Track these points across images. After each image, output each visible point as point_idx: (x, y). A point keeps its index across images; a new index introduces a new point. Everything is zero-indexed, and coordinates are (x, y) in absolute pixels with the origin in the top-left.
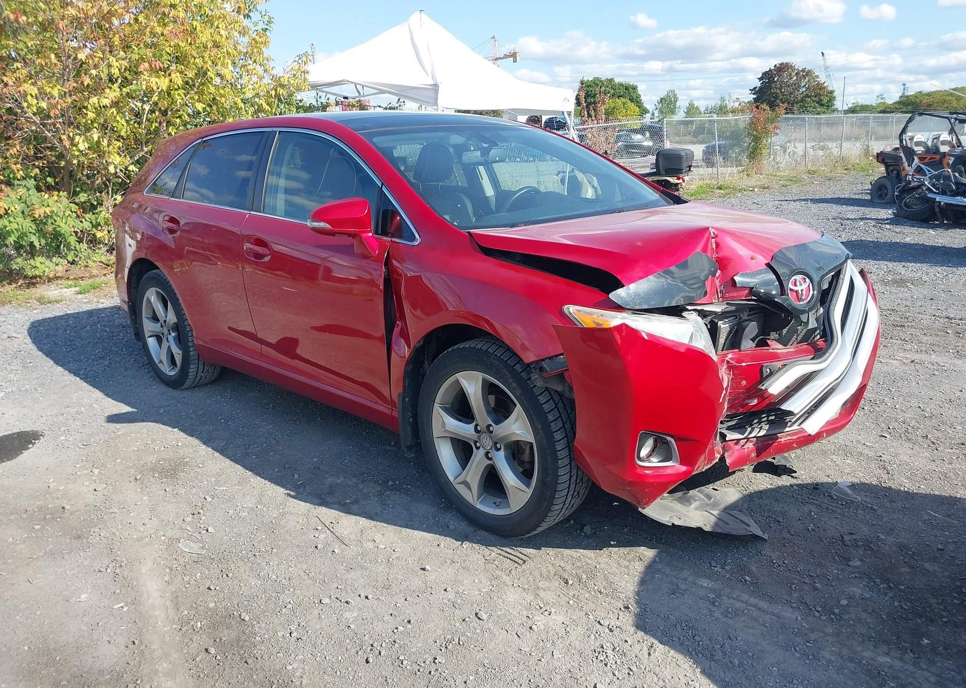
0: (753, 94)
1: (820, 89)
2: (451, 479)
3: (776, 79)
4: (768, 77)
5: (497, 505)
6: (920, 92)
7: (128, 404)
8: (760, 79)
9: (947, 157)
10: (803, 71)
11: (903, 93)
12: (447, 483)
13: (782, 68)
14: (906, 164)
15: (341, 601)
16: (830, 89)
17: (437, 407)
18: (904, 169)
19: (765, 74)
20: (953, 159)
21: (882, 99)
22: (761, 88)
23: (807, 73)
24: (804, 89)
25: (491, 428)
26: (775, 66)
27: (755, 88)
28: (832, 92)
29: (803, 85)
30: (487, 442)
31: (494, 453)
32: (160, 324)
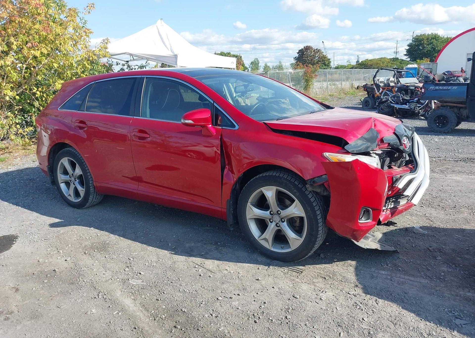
0: (295, 60)
1: (324, 58)
2: (257, 238)
3: (305, 53)
4: (301, 52)
5: (282, 248)
6: (367, 59)
7: (57, 218)
8: (298, 53)
9: (394, 88)
10: (317, 49)
11: (358, 60)
12: (254, 240)
13: (307, 48)
14: (377, 91)
15: (227, 298)
16: (329, 58)
17: (249, 204)
18: (376, 94)
19: (300, 51)
20: (397, 89)
21: (349, 62)
22: (298, 57)
23: (319, 51)
24: (317, 58)
25: (279, 212)
26: (304, 47)
27: (296, 57)
28: (329, 59)
29: (317, 56)
30: (277, 218)
31: (281, 223)
32: (69, 176)
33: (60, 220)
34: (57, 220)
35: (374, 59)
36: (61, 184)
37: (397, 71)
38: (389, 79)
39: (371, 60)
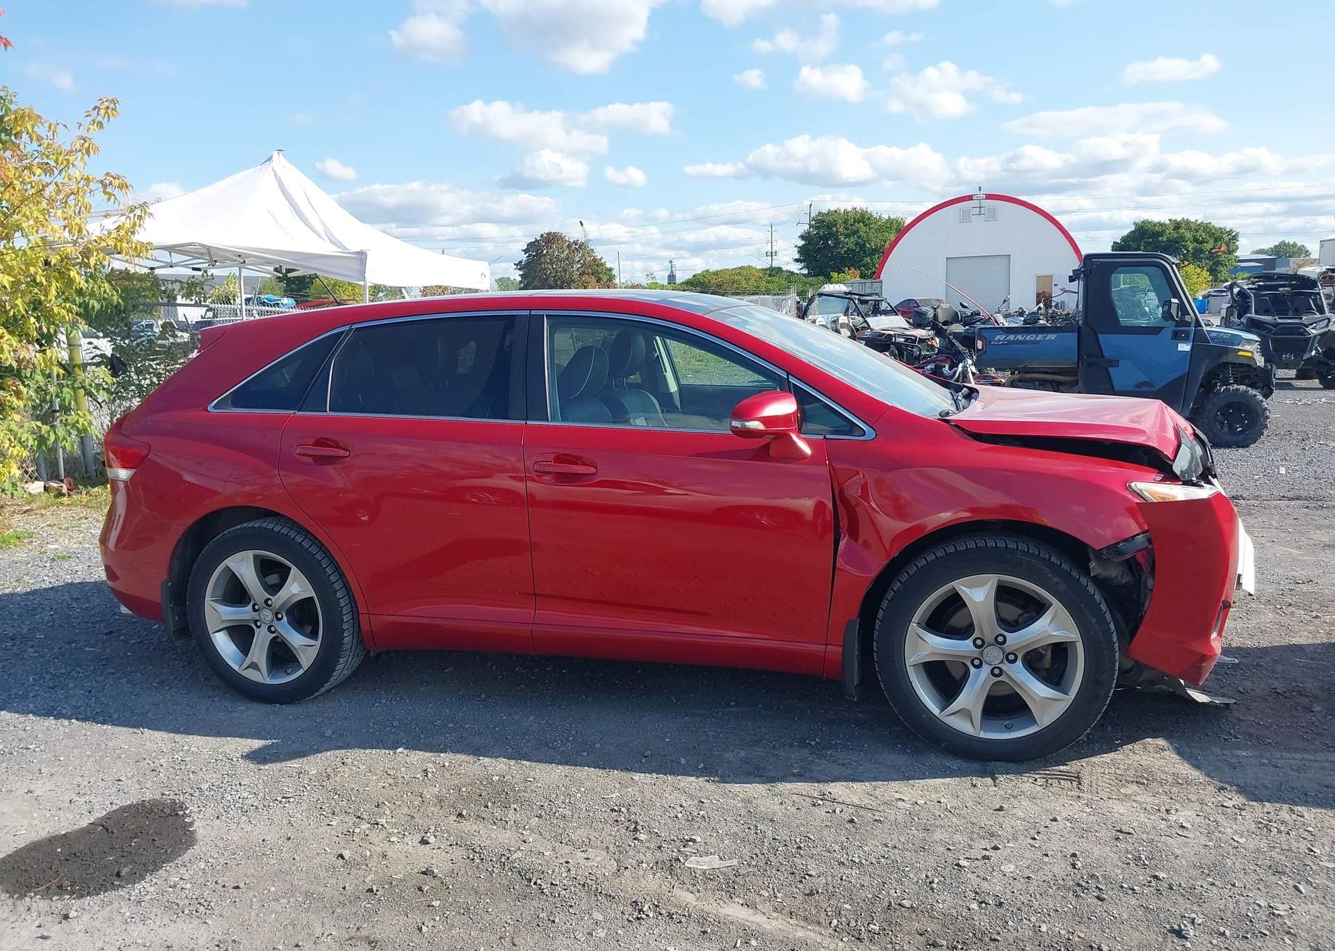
0: (519, 269)
1: (597, 265)
3: (545, 252)
4: (535, 249)
5: (1009, 728)
8: (525, 251)
10: (575, 243)
11: (672, 272)
12: (931, 719)
13: (551, 239)
16: (608, 265)
17: (913, 625)
19: (530, 245)
21: (652, 278)
22: (528, 263)
23: (580, 247)
24: (579, 266)
25: (1001, 639)
26: (542, 236)
27: (521, 262)
28: (610, 270)
29: (577, 259)
30: (994, 655)
31: (1006, 667)
32: (250, 607)
33: (269, 742)
34: (257, 744)
35: (724, 270)
36: (216, 634)
37: (859, 300)
38: (838, 319)
39: (716, 273)
